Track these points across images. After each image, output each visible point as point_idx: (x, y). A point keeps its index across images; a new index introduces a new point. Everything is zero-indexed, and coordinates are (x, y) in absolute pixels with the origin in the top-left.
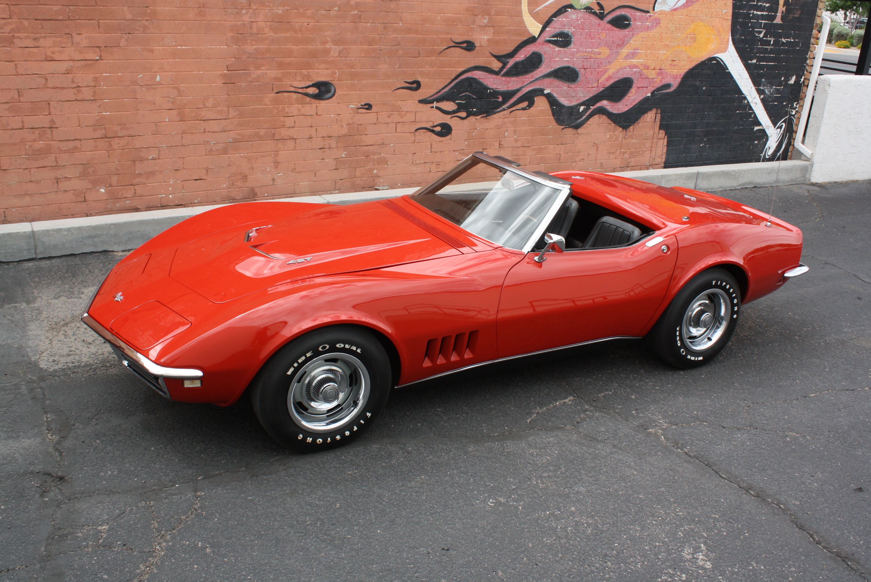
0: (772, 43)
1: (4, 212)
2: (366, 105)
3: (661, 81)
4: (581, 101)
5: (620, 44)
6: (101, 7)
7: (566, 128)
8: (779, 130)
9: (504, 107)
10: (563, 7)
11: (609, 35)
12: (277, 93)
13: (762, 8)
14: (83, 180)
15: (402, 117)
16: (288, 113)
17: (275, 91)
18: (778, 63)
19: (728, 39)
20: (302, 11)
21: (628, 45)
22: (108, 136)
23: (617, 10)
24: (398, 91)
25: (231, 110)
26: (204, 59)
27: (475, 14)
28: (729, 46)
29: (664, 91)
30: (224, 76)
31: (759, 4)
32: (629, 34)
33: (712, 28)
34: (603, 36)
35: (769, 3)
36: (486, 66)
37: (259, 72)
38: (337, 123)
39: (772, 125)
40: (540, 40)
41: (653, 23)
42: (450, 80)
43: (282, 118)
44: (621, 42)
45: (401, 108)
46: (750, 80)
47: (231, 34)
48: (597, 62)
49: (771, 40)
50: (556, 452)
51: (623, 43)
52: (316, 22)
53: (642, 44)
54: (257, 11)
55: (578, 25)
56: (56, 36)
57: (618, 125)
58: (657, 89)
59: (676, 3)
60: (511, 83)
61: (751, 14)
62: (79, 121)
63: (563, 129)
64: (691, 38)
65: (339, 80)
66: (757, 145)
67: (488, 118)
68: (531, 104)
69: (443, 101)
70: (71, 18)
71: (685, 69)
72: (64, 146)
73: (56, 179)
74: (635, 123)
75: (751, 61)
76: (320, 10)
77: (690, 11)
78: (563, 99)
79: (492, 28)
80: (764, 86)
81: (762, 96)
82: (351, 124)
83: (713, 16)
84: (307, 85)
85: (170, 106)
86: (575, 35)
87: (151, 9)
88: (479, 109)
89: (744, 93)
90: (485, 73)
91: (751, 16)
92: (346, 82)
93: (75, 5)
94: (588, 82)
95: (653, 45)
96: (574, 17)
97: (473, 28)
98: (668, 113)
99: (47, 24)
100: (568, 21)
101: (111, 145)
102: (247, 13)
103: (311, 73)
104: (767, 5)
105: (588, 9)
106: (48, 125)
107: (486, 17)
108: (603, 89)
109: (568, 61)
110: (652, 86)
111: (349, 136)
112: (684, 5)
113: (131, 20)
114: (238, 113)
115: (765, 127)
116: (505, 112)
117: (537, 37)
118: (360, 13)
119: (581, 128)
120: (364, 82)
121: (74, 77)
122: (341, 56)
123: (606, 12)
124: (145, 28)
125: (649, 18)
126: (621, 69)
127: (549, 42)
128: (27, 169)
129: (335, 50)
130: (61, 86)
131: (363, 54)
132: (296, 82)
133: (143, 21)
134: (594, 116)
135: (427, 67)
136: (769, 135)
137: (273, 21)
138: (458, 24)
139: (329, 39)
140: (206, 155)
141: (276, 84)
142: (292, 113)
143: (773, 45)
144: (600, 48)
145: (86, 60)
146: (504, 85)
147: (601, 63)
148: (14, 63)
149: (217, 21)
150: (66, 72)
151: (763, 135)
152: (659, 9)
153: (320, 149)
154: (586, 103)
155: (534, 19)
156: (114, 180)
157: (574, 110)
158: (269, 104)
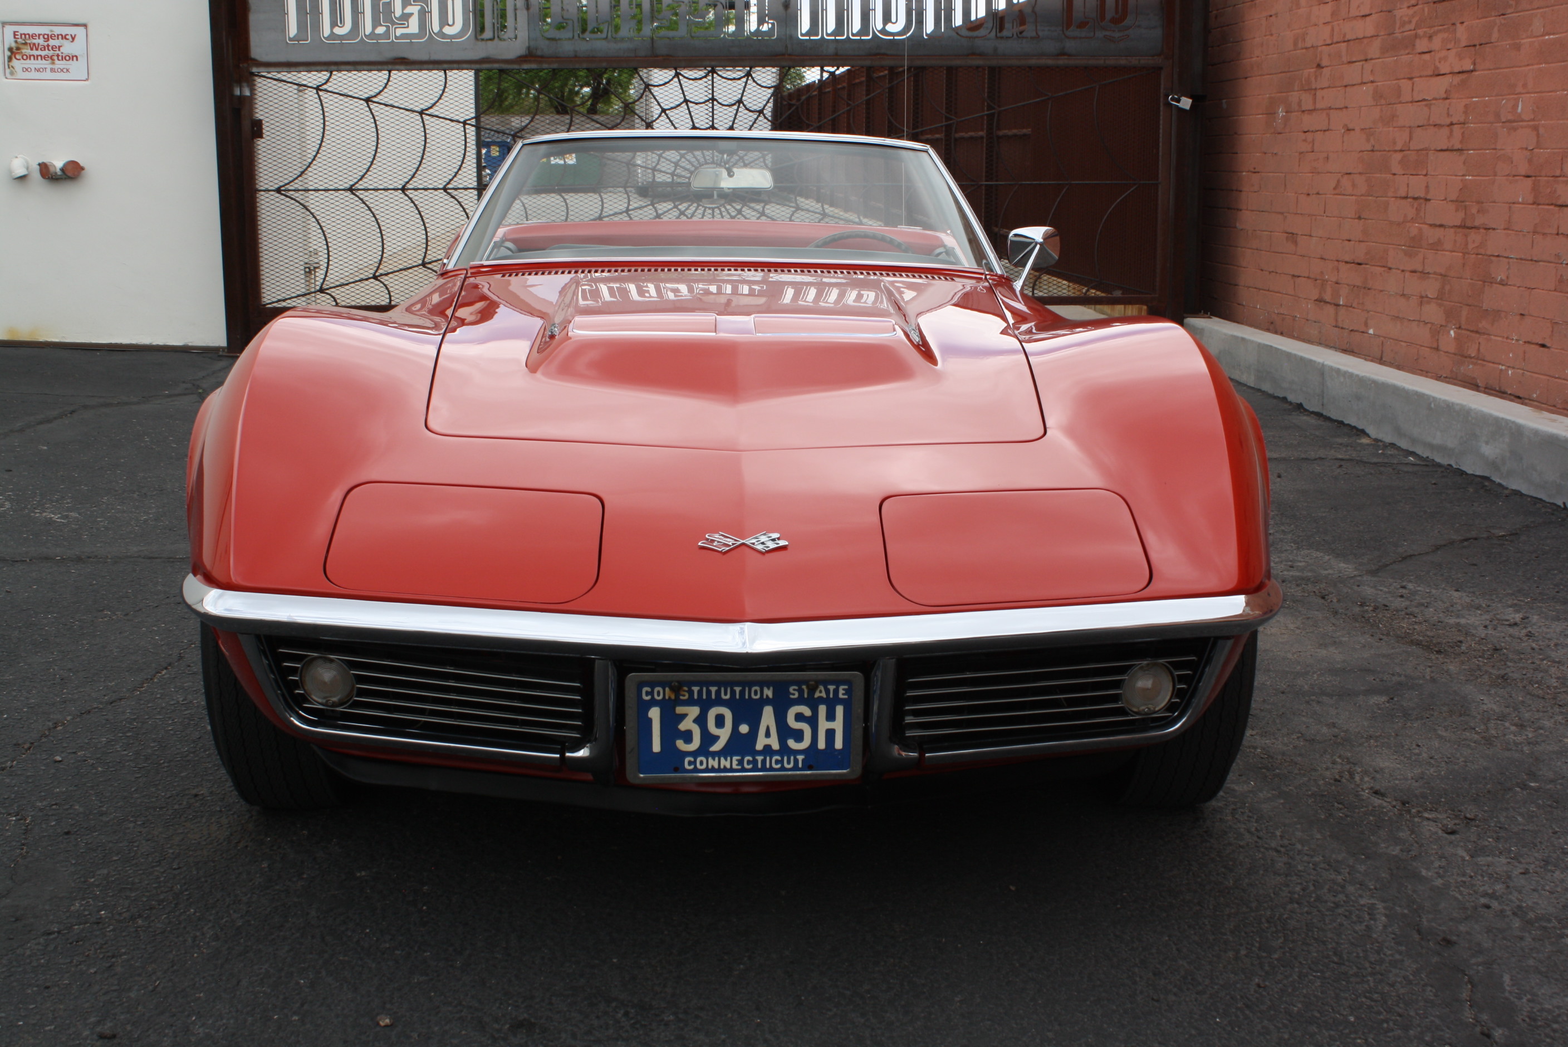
14: (1439, 305)
22: (1466, 225)
56: (1445, 30)
62: (1446, 189)
72: (1432, 236)
85: (1527, 168)
121: (1450, 104)
128: (1403, 271)
130: (1439, 122)
145: (1463, 72)
150: (1445, 96)
156: (1464, 315)
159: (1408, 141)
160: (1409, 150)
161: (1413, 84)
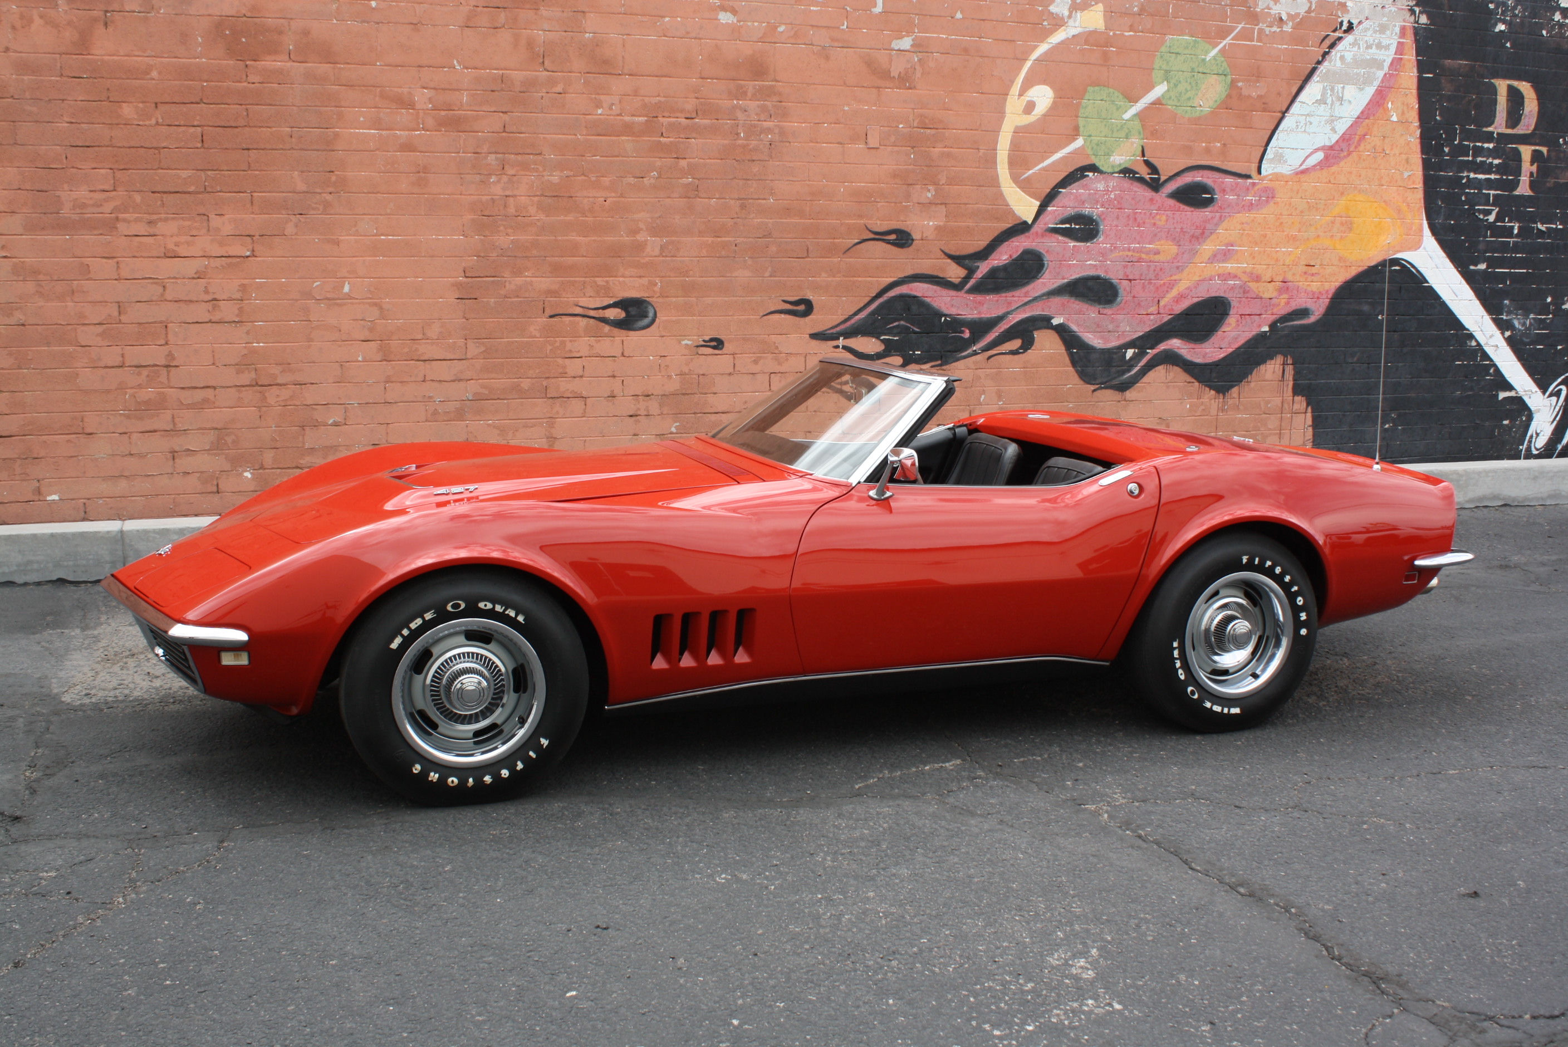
0: (1516, 231)
1: (85, 504)
2: (712, 340)
3: (1288, 303)
4: (1128, 339)
5: (1196, 234)
6: (257, 172)
7: (1101, 388)
8: (1554, 399)
9: (974, 348)
10: (1077, 170)
11: (1174, 218)
12: (551, 317)
13: (1487, 167)
14: (216, 455)
15: (780, 364)
16: (571, 351)
17: (548, 312)
18: (1534, 270)
19: (1421, 225)
20: (594, 179)
21: (1213, 237)
22: (260, 383)
23: (1186, 174)
24: (771, 317)
25: (470, 344)
26: (425, 256)
27: (911, 182)
28: (1425, 238)
29: (1295, 323)
30: (459, 286)
31: (1479, 159)
32: (1212, 218)
33: (1383, 204)
34: (1161, 220)
35: (1500, 159)
36: (935, 273)
37: (519, 281)
38: (660, 372)
39: (1538, 390)
40: (1036, 228)
41: (1260, 197)
42: (868, 299)
43: (560, 361)
44: (1199, 231)
45: (777, 348)
46: (1477, 302)
47: (470, 217)
48: (1152, 268)
49: (1512, 228)
50: (885, 825)
51: (1203, 233)
52: (619, 197)
53: (1242, 234)
54: (515, 179)
55: (1110, 201)
56: (182, 218)
57: (1206, 386)
58: (1281, 318)
59: (1304, 161)
60: (985, 306)
61: (1463, 178)
62: (213, 356)
63: (1094, 391)
64: (1342, 224)
65: (662, 296)
66: (1509, 428)
67: (944, 367)
68: (1028, 344)
69: (856, 336)
70: (209, 189)
71: (1336, 281)
72: (187, 397)
73: (171, 452)
74: (1241, 381)
75: (1476, 265)
76: (626, 177)
77: (1333, 173)
78: (1090, 335)
79: (943, 206)
80: (1509, 313)
81: (1508, 334)
82: (685, 374)
83: (1383, 182)
84: (605, 304)
85: (366, 334)
86: (1104, 219)
87: (337, 175)
88: (927, 352)
89: (1467, 326)
90: (935, 287)
91: (1464, 181)
92: (674, 299)
93: (215, 168)
94: (1139, 304)
95: (1265, 236)
96: (1101, 186)
97: (906, 206)
98: (1309, 364)
99: (169, 199)
100: (1090, 194)
101: (265, 398)
102: (499, 181)
103: (611, 283)
104: (1496, 162)
105: (1127, 172)
106: (163, 362)
107: (930, 187)
108: (1170, 317)
109: (1095, 266)
110: (1269, 312)
111: (684, 394)
112: (1320, 163)
113: (304, 192)
114: (482, 349)
115: (1521, 393)
116: (978, 357)
117: (1030, 222)
118: (696, 181)
119: (1132, 389)
120: (709, 300)
121: (209, 283)
122: (664, 254)
123: (1163, 178)
124: (327, 205)
125: (1250, 187)
126: (1204, 280)
127: (1055, 231)
128: (125, 433)
129: (653, 244)
130: (187, 299)
131: (704, 253)
132: (585, 299)
133: (324, 195)
134: (1157, 368)
135: (824, 275)
136: (1533, 409)
137: (542, 195)
138: (878, 200)
139: (641, 225)
140: (426, 421)
141: (549, 301)
142: (579, 351)
143: (1518, 236)
144: (1157, 243)
145: (229, 257)
146: (971, 309)
147: (1161, 269)
148: (115, 260)
149: (448, 194)
150: (195, 276)
151: (1520, 409)
152: (1270, 172)
153: (631, 416)
154: (1138, 343)
155: (1023, 191)
156: (268, 457)
157: (1115, 356)
158: (538, 335)
159: (116, 314)
160: (120, 322)
161: (118, 263)
